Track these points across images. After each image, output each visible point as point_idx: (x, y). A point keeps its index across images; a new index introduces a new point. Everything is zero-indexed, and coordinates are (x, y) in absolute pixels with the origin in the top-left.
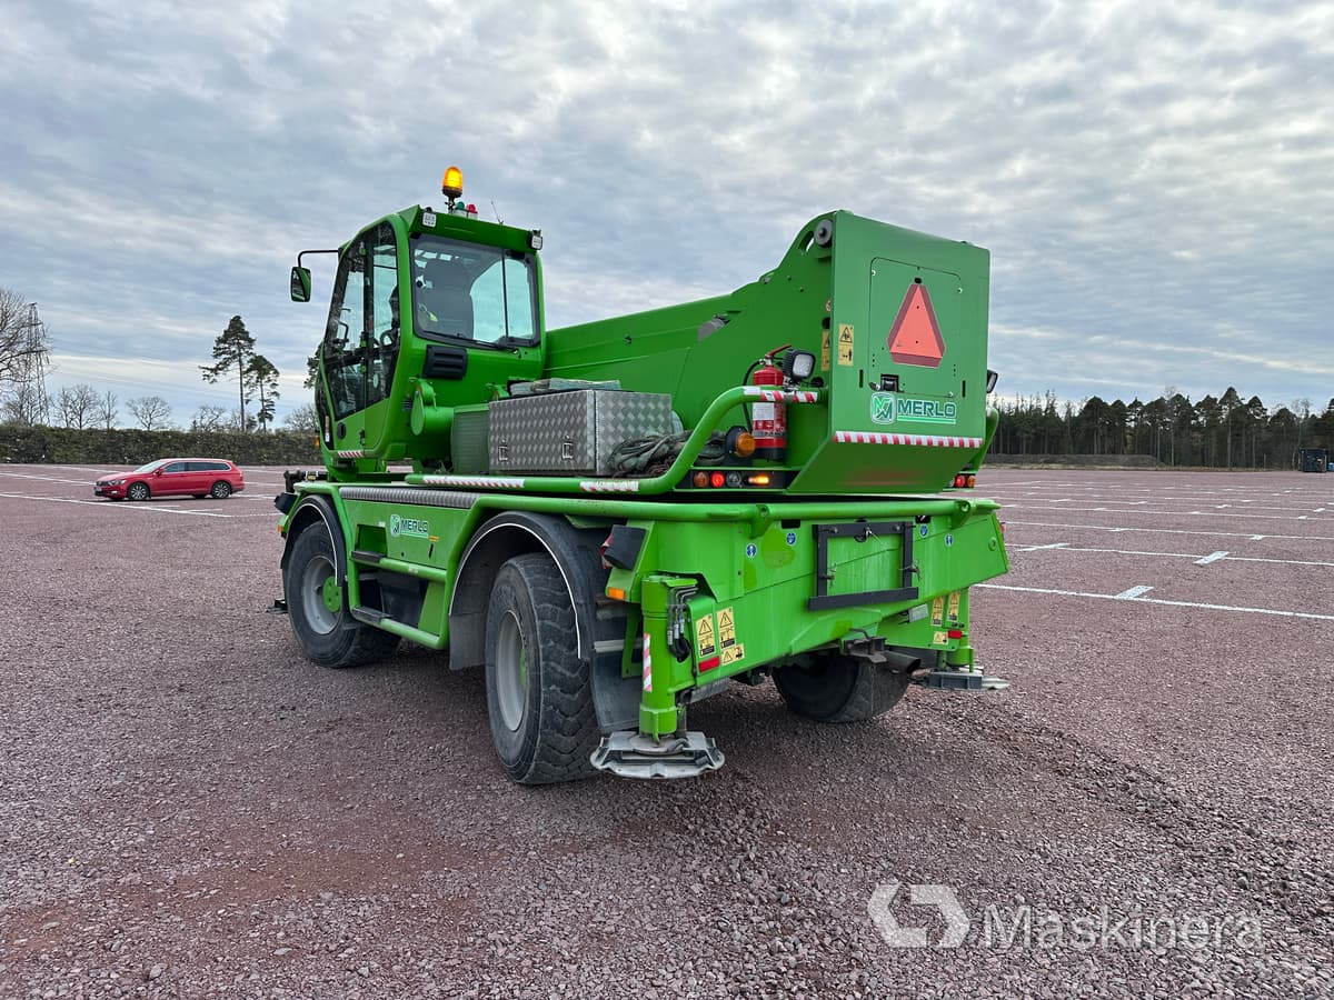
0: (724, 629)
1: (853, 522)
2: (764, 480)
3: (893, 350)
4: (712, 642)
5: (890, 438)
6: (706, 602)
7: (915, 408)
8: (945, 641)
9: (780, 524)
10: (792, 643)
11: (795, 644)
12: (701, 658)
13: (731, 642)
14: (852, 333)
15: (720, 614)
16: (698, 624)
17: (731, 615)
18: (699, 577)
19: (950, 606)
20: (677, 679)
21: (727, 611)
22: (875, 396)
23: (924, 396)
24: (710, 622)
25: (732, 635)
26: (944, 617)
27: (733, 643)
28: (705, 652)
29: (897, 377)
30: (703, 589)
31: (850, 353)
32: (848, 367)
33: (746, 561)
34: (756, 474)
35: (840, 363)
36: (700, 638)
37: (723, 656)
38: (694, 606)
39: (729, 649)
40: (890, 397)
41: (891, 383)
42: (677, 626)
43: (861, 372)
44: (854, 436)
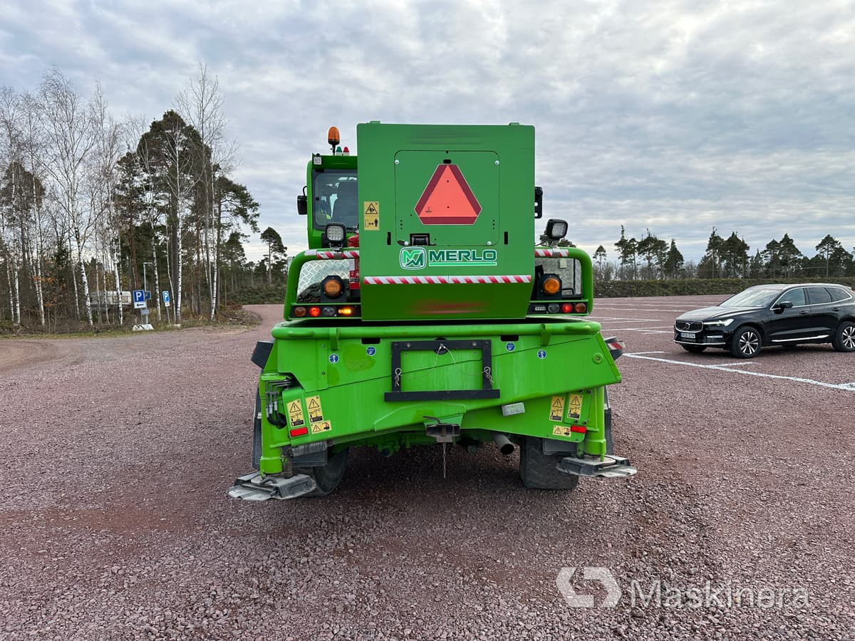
0: (312, 410)
1: (433, 339)
2: (348, 311)
3: (422, 215)
4: (301, 418)
5: (423, 279)
6: (296, 392)
7: (448, 256)
8: (567, 434)
9: (361, 341)
10: (375, 423)
11: (377, 424)
12: (291, 427)
13: (320, 419)
14: (377, 208)
15: (308, 400)
16: (289, 405)
17: (318, 401)
18: (290, 374)
19: (570, 406)
20: (276, 440)
21: (315, 398)
22: (403, 250)
23: (457, 247)
24: (299, 405)
25: (320, 414)
26: (564, 415)
27: (321, 419)
28: (295, 424)
29: (428, 235)
30: (294, 383)
31: (376, 222)
32: (377, 231)
33: (329, 367)
34: (343, 307)
35: (366, 229)
36: (290, 415)
37: (312, 428)
38: (286, 394)
39: (317, 423)
40: (421, 250)
41: (420, 240)
42: (271, 406)
43: (389, 234)
44: (384, 280)
